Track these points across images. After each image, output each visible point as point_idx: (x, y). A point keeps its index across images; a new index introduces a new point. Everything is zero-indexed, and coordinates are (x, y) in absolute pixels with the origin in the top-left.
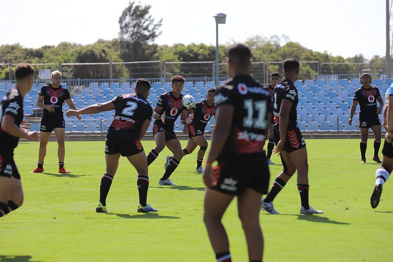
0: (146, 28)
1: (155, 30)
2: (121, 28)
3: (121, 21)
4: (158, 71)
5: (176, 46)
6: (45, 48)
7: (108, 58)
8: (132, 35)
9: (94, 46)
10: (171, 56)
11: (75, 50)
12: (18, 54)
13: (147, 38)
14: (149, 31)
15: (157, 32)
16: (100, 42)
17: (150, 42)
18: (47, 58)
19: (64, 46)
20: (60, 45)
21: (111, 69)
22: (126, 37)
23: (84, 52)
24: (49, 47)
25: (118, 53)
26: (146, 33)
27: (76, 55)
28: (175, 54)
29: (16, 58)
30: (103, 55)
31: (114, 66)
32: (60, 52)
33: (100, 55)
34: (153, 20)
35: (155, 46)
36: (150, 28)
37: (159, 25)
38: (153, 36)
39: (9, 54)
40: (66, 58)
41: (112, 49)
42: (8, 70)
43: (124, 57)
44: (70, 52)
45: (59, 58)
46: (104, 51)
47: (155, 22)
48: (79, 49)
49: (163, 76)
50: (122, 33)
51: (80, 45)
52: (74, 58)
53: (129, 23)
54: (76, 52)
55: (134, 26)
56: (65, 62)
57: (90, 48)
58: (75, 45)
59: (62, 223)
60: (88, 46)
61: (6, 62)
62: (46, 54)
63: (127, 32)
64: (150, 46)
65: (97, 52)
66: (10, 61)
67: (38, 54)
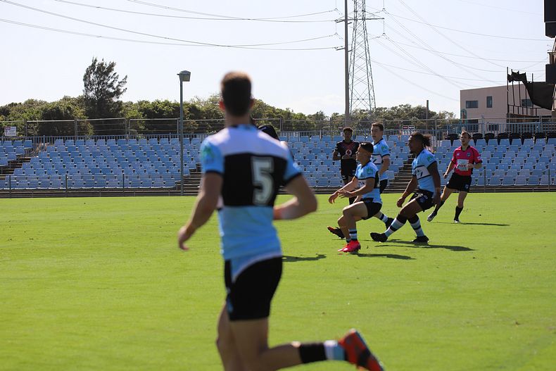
0: (111, 85)
1: (119, 87)
2: (86, 86)
3: (85, 79)
4: (123, 127)
5: (140, 103)
6: (12, 105)
7: (73, 115)
8: (97, 93)
9: (59, 103)
10: (135, 113)
11: (40, 107)
13: (112, 95)
14: (113, 88)
15: (122, 89)
16: (66, 99)
17: (115, 100)
18: (13, 115)
19: (31, 103)
20: (26, 103)
21: (76, 126)
22: (91, 94)
23: (49, 109)
24: (16, 104)
25: (83, 110)
26: (111, 90)
27: (42, 112)
28: (140, 111)
30: (68, 112)
31: (79, 123)
32: (26, 110)
33: (66, 112)
34: (117, 77)
35: (120, 103)
36: (115, 85)
37: (124, 82)
38: (118, 93)
40: (32, 115)
41: (77, 107)
43: (89, 114)
44: (36, 109)
45: (25, 115)
46: (69, 108)
47: (120, 79)
48: (44, 106)
49: (128, 133)
50: (87, 90)
51: (46, 102)
52: (39, 115)
53: (94, 81)
54: (42, 109)
55: (99, 84)
56: (31, 119)
57: (55, 105)
58: (41, 103)
59: (26, 279)
60: (54, 103)
62: (12, 112)
63: (92, 89)
64: (115, 103)
65: (62, 109)
67: (4, 112)
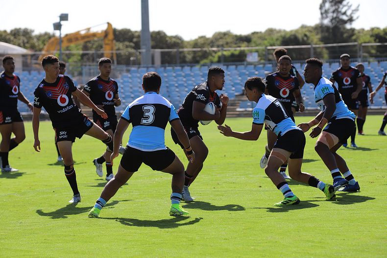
0: (345, 13)
1: (353, 15)
2: (322, 14)
3: (321, 7)
4: (356, 52)
5: (372, 29)
6: (254, 33)
7: (309, 41)
8: (331, 20)
9: (297, 31)
10: (368, 38)
11: (279, 35)
12: (229, 40)
13: (345, 22)
14: (347, 16)
15: (355, 17)
16: (303, 27)
17: (348, 26)
18: (255, 42)
19: (270, 31)
20: (266, 31)
21: (312, 51)
22: (326, 22)
23: (288, 36)
24: (257, 33)
25: (319, 36)
26: (345, 18)
27: (281, 39)
28: (372, 36)
29: (227, 43)
30: (305, 38)
31: (315, 48)
32: (267, 37)
33: (303, 39)
34: (351, 6)
35: (353, 30)
36: (349, 13)
37: (357, 10)
38: (351, 20)
39: (221, 40)
40: (272, 42)
41: (314, 33)
42: (220, 54)
43: (324, 40)
44: (275, 36)
45: (266, 42)
46: (306, 35)
47: (353, 8)
48: (283, 34)
49: (360, 57)
50: (323, 18)
51: (284, 31)
52: (279, 42)
53: (329, 9)
54: (281, 36)
55: (334, 12)
56: (271, 45)
57: (293, 33)
58: (280, 31)
59: (267, 191)
60: (291, 31)
61: (218, 46)
62: (254, 39)
63: (327, 17)
64: (348, 30)
65: (300, 36)
66: (222, 46)
67: (247, 39)
